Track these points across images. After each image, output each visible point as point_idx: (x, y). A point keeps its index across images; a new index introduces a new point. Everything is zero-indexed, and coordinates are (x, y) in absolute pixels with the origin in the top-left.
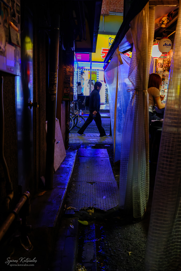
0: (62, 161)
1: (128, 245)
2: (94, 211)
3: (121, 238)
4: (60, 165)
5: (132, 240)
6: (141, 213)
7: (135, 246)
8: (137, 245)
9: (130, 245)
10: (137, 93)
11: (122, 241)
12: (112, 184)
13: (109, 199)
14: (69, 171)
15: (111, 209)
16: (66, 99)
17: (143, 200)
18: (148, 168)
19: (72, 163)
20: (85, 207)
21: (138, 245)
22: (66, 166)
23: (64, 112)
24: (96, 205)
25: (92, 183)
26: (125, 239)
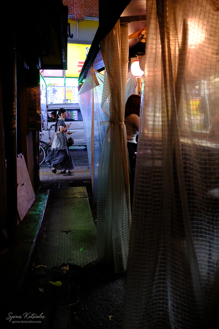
0: (29, 207)
1: (109, 307)
2: (69, 268)
3: (100, 300)
4: (27, 212)
5: (113, 301)
6: (123, 267)
7: (116, 308)
8: (118, 307)
9: (110, 307)
10: (113, 125)
11: (101, 303)
12: (91, 231)
13: (87, 251)
14: (39, 219)
15: (89, 264)
16: (32, 129)
17: (126, 251)
18: (130, 213)
19: (42, 208)
20: (58, 263)
21: (120, 306)
22: (34, 213)
23: (31, 144)
24: (71, 259)
25: (67, 232)
26: (105, 300)
